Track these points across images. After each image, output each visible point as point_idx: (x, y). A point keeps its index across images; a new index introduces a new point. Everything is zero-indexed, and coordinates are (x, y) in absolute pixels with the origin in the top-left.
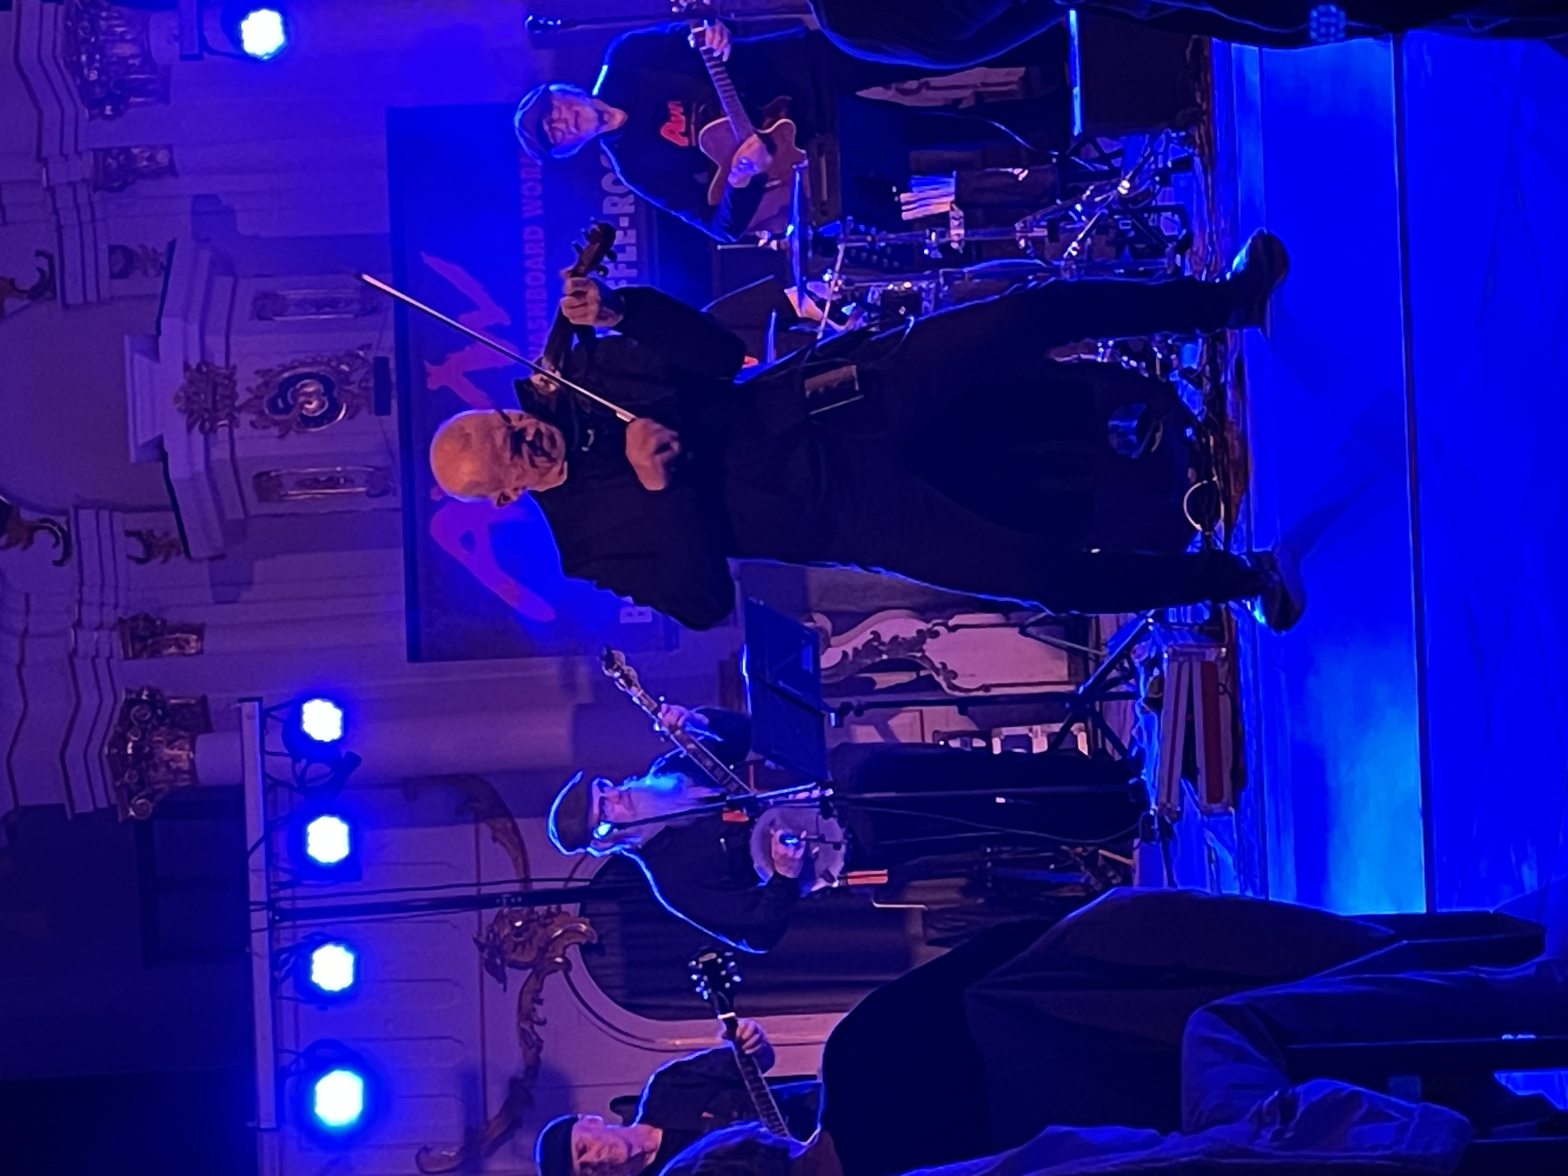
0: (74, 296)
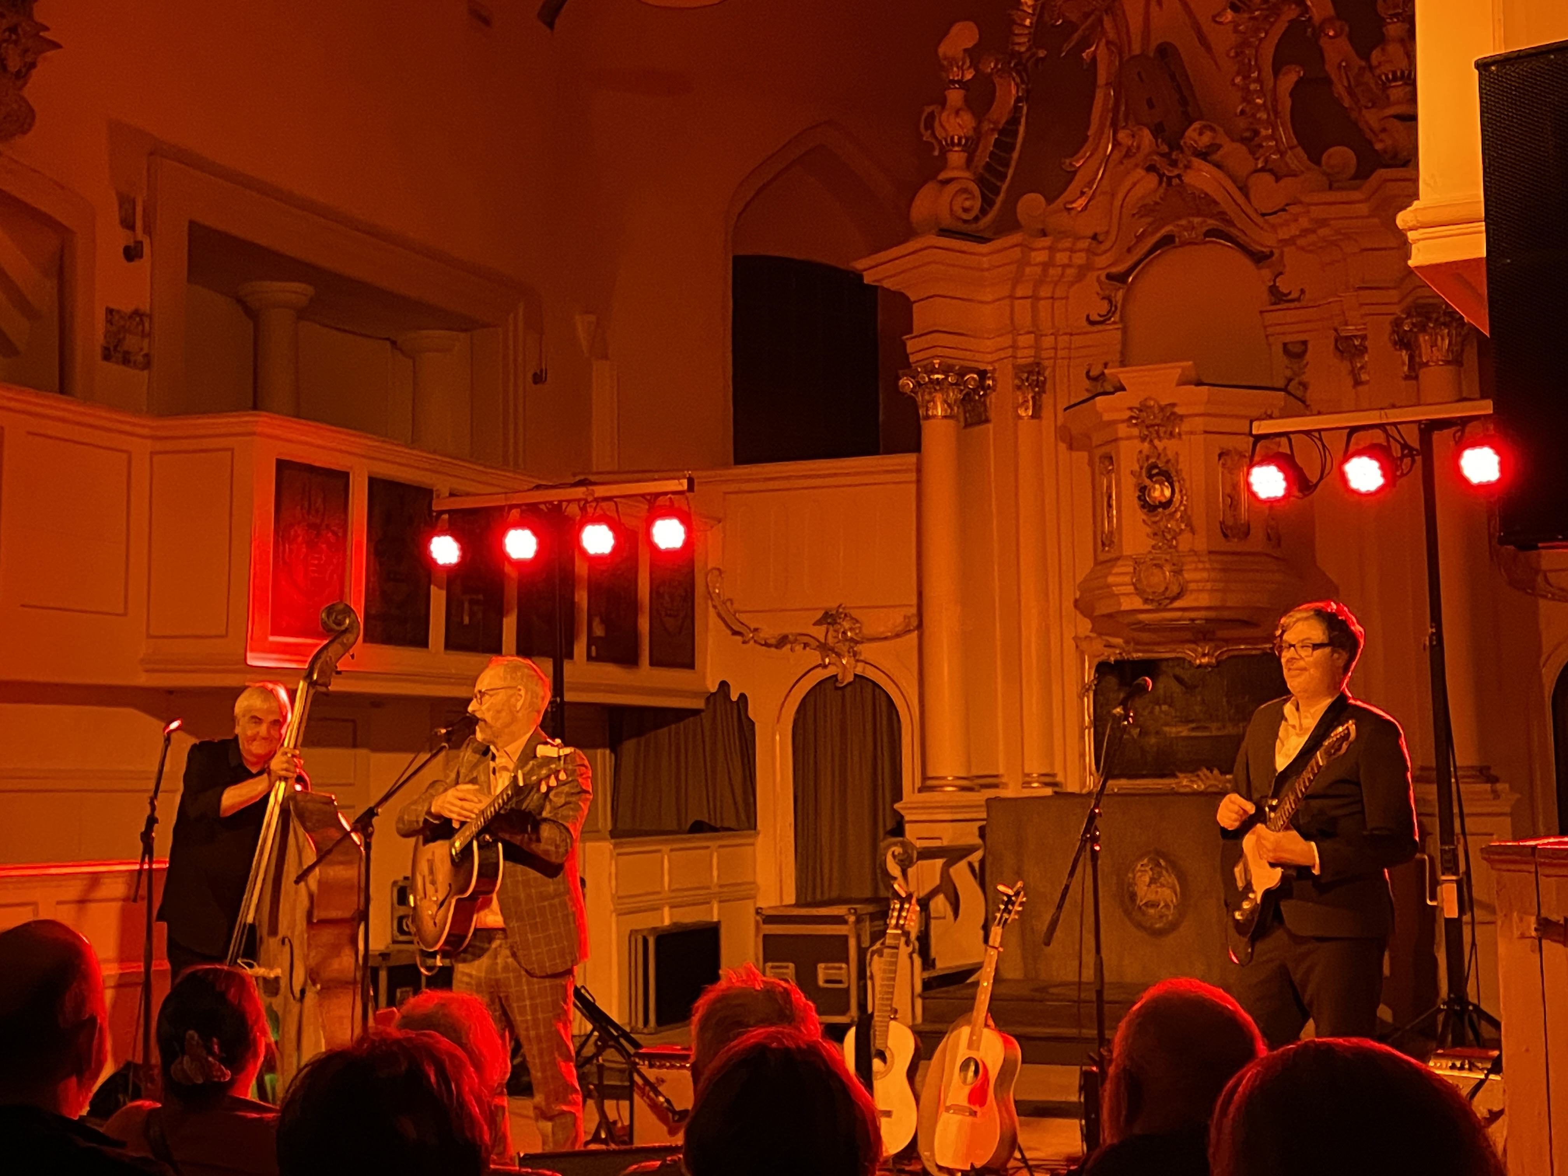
0: (1269, 318)
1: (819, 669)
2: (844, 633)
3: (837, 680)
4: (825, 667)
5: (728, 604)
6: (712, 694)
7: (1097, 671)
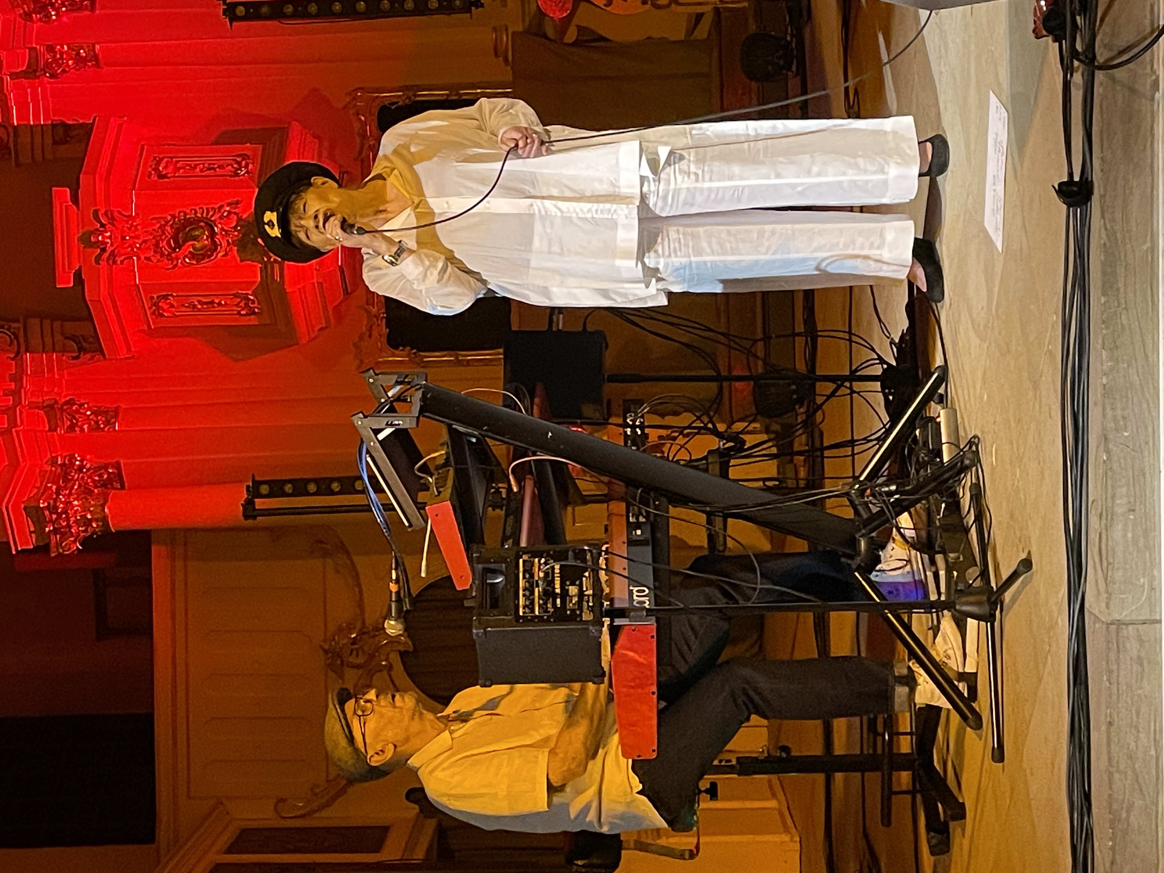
0: (24, 157)
1: (392, 673)
2: (354, 642)
3: (405, 651)
4: (390, 667)
5: (317, 791)
6: (421, 811)
7: (396, 348)
